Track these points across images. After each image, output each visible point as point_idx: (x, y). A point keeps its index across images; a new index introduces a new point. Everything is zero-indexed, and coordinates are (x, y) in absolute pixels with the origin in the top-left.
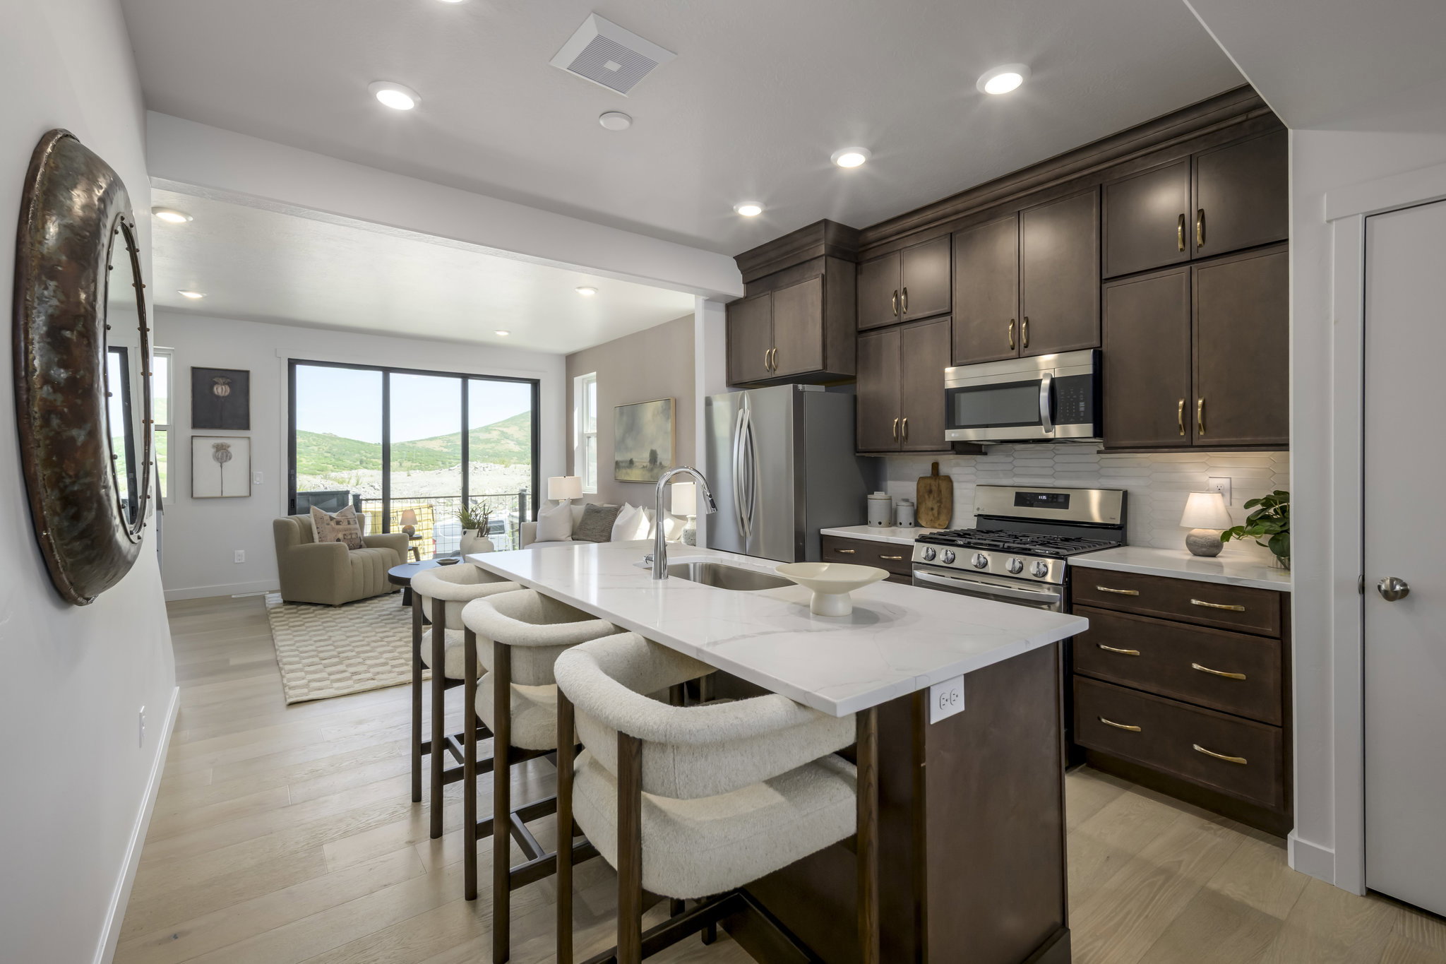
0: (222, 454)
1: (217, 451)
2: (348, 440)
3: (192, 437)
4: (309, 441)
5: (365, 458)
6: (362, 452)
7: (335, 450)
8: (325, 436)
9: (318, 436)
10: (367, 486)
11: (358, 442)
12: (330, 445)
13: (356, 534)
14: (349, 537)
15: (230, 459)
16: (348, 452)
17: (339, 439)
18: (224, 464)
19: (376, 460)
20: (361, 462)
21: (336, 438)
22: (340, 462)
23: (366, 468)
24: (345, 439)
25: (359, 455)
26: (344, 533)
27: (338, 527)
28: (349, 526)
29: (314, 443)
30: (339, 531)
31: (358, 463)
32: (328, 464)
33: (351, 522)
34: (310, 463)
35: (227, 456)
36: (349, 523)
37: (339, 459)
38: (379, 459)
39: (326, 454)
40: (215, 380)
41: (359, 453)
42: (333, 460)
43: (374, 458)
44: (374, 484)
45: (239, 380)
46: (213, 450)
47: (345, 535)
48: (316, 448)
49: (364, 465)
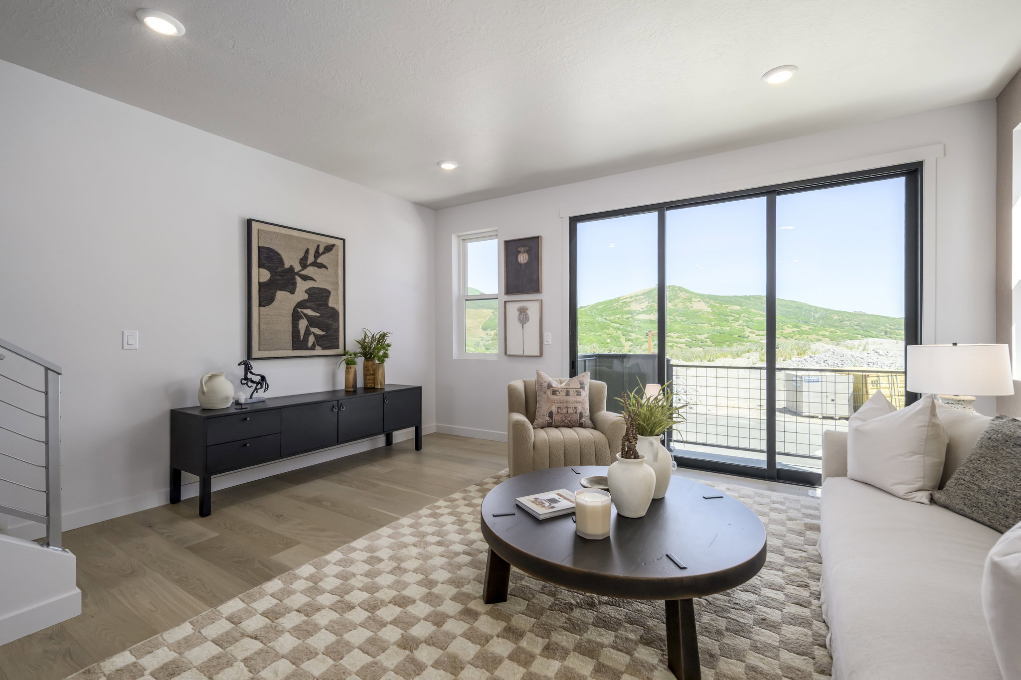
0: (523, 316)
1: (520, 314)
2: (875, 315)
3: (505, 302)
4: (843, 317)
5: (889, 330)
6: (887, 325)
7: (863, 324)
8: (855, 314)
9: (850, 314)
10: (872, 353)
11: (884, 317)
12: (859, 320)
13: (576, 408)
14: (564, 411)
15: (528, 321)
16: (875, 325)
17: (868, 315)
18: (525, 325)
19: (899, 331)
20: (886, 333)
21: (865, 315)
22: (868, 333)
23: (890, 337)
24: (872, 315)
25: (884, 327)
26: (558, 405)
27: (554, 397)
28: (566, 398)
29: (847, 319)
30: (553, 402)
31: (883, 333)
32: (857, 334)
33: (571, 393)
34: (843, 334)
35: (526, 318)
36: (567, 394)
37: (866, 331)
38: (902, 330)
39: (856, 327)
40: (519, 249)
41: (884, 326)
42: (862, 332)
43: (898, 330)
44: (878, 351)
45: (532, 244)
46: (518, 313)
47: (559, 408)
48: (848, 323)
49: (889, 335)
